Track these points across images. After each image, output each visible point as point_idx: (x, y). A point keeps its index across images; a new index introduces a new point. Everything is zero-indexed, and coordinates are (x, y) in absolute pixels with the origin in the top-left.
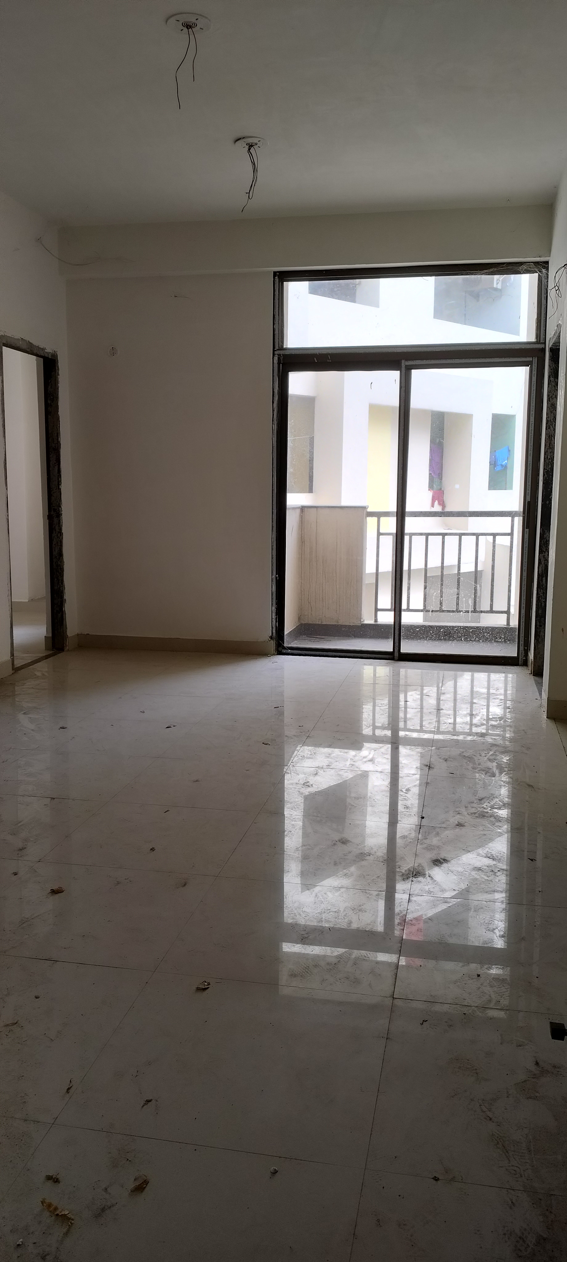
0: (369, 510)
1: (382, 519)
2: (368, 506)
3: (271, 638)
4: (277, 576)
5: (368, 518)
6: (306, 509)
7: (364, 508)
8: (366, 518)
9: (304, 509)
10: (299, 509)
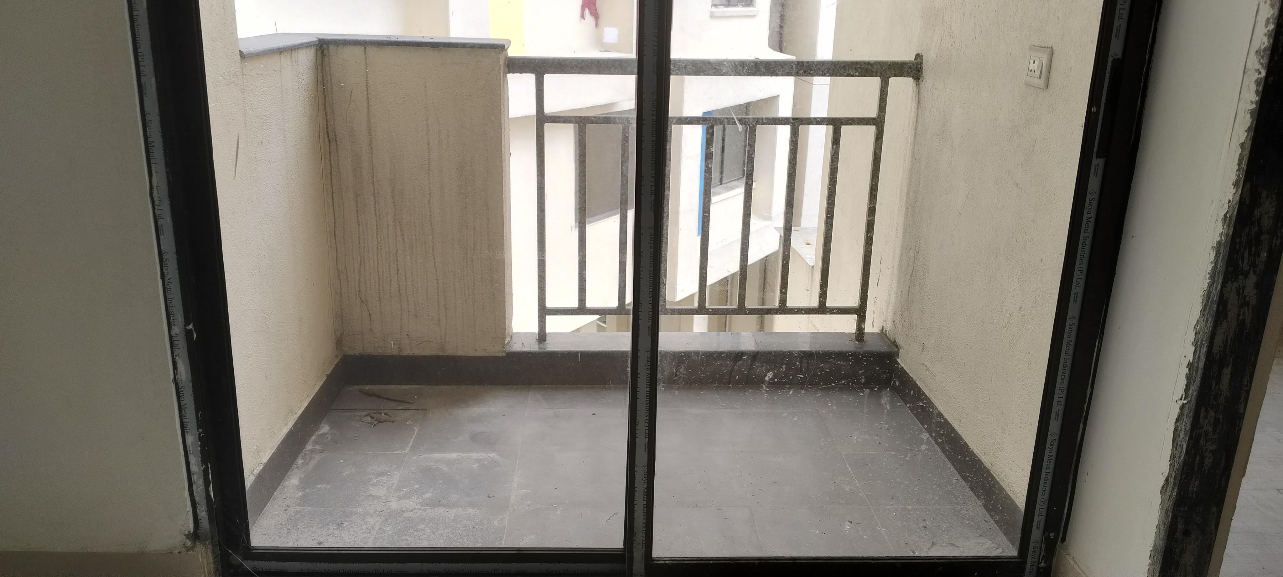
0: (513, 52)
1: (549, 79)
2: (509, 42)
3: (195, 536)
4: (191, 327)
5: (510, 76)
6: (332, 48)
7: (500, 48)
8: (506, 77)
9: (328, 49)
10: (313, 50)
